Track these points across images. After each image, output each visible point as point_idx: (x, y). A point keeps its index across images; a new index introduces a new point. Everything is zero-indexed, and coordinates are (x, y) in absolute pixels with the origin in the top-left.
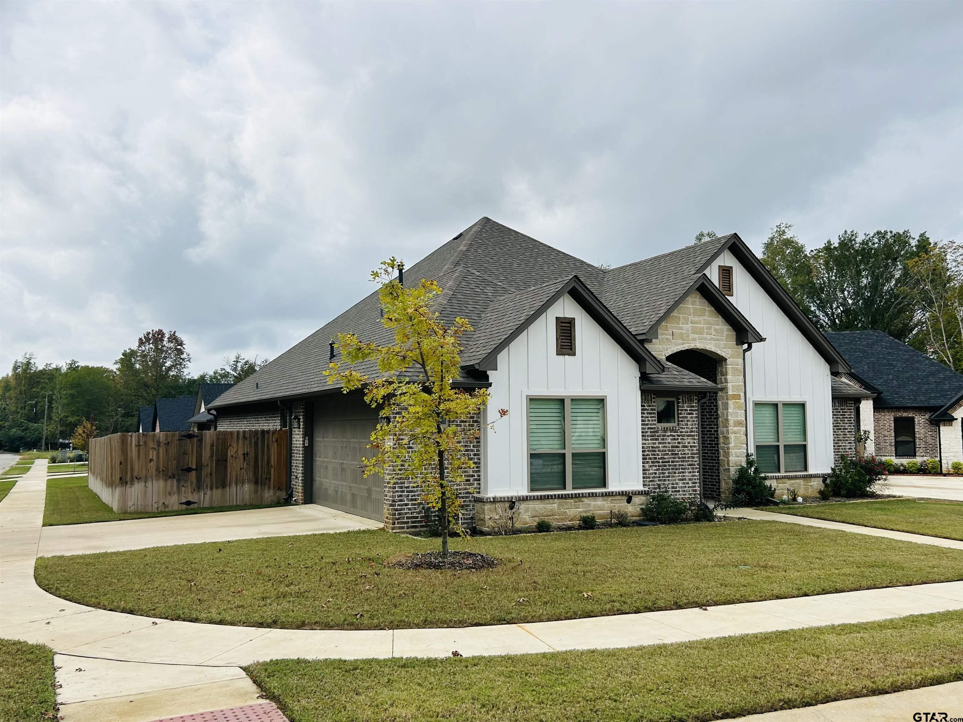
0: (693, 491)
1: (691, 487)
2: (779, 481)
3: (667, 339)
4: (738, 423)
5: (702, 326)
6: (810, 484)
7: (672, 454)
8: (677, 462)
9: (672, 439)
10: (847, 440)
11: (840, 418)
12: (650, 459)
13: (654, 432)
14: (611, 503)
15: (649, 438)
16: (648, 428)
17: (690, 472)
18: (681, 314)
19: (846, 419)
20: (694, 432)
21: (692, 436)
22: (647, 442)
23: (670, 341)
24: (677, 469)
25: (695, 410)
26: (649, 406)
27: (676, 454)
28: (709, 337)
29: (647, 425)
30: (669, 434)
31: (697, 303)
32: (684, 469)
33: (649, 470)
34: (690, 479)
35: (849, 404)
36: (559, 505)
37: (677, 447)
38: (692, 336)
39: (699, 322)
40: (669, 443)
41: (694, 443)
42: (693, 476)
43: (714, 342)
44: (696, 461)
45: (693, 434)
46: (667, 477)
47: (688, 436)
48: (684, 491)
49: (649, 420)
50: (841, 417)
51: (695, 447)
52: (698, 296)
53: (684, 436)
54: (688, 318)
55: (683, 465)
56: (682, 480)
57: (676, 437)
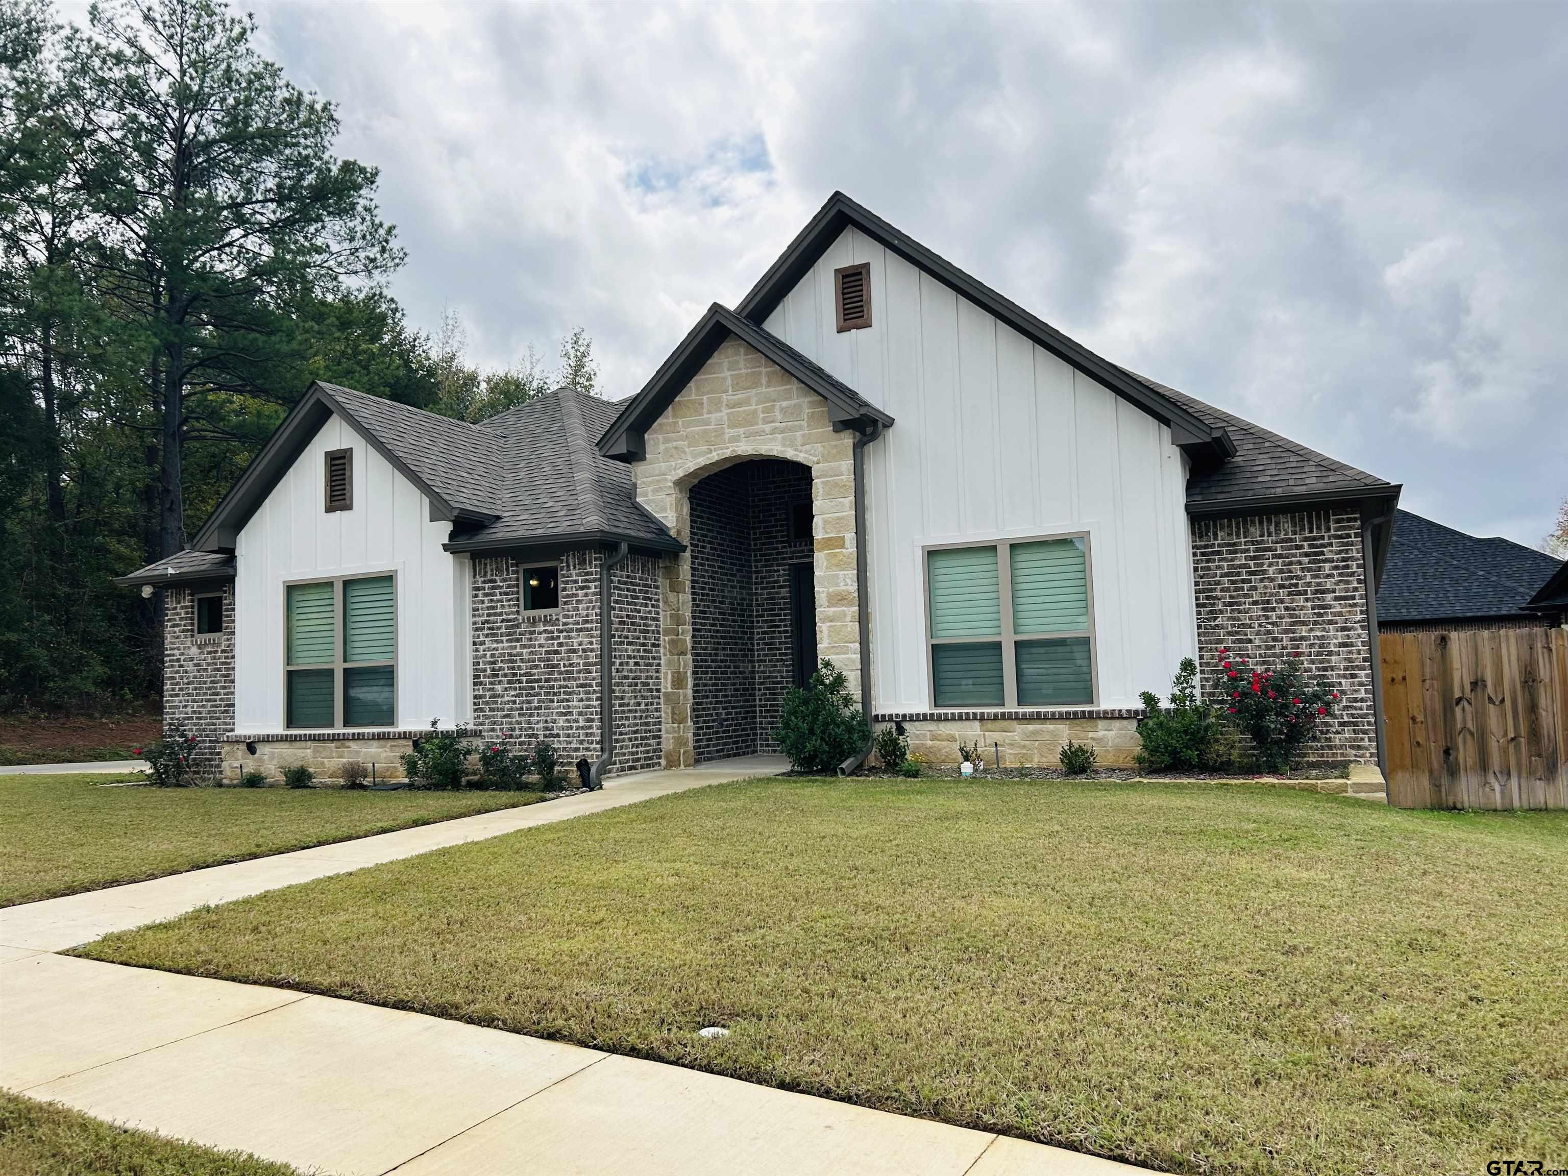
0: (587, 735)
1: (582, 728)
3: (676, 448)
4: (838, 599)
5: (753, 407)
7: (547, 666)
8: (556, 680)
9: (547, 639)
12: (505, 675)
13: (512, 627)
15: (505, 639)
16: (502, 621)
17: (581, 700)
18: (704, 394)
19: (1327, 565)
20: (592, 621)
21: (587, 630)
22: (500, 645)
23: (684, 452)
24: (555, 694)
25: (595, 580)
26: (504, 580)
27: (554, 666)
28: (767, 427)
29: (501, 614)
30: (542, 629)
31: (742, 365)
32: (570, 693)
33: (503, 696)
34: (580, 714)
36: (316, 751)
37: (557, 652)
38: (730, 432)
39: (747, 402)
40: (541, 646)
41: (591, 643)
42: (588, 707)
43: (780, 436)
44: (594, 679)
45: (589, 626)
46: (536, 708)
47: (580, 630)
48: (568, 736)
49: (503, 606)
51: (592, 650)
53: (572, 630)
54: (720, 399)
55: (566, 687)
56: (565, 714)
57: (556, 634)
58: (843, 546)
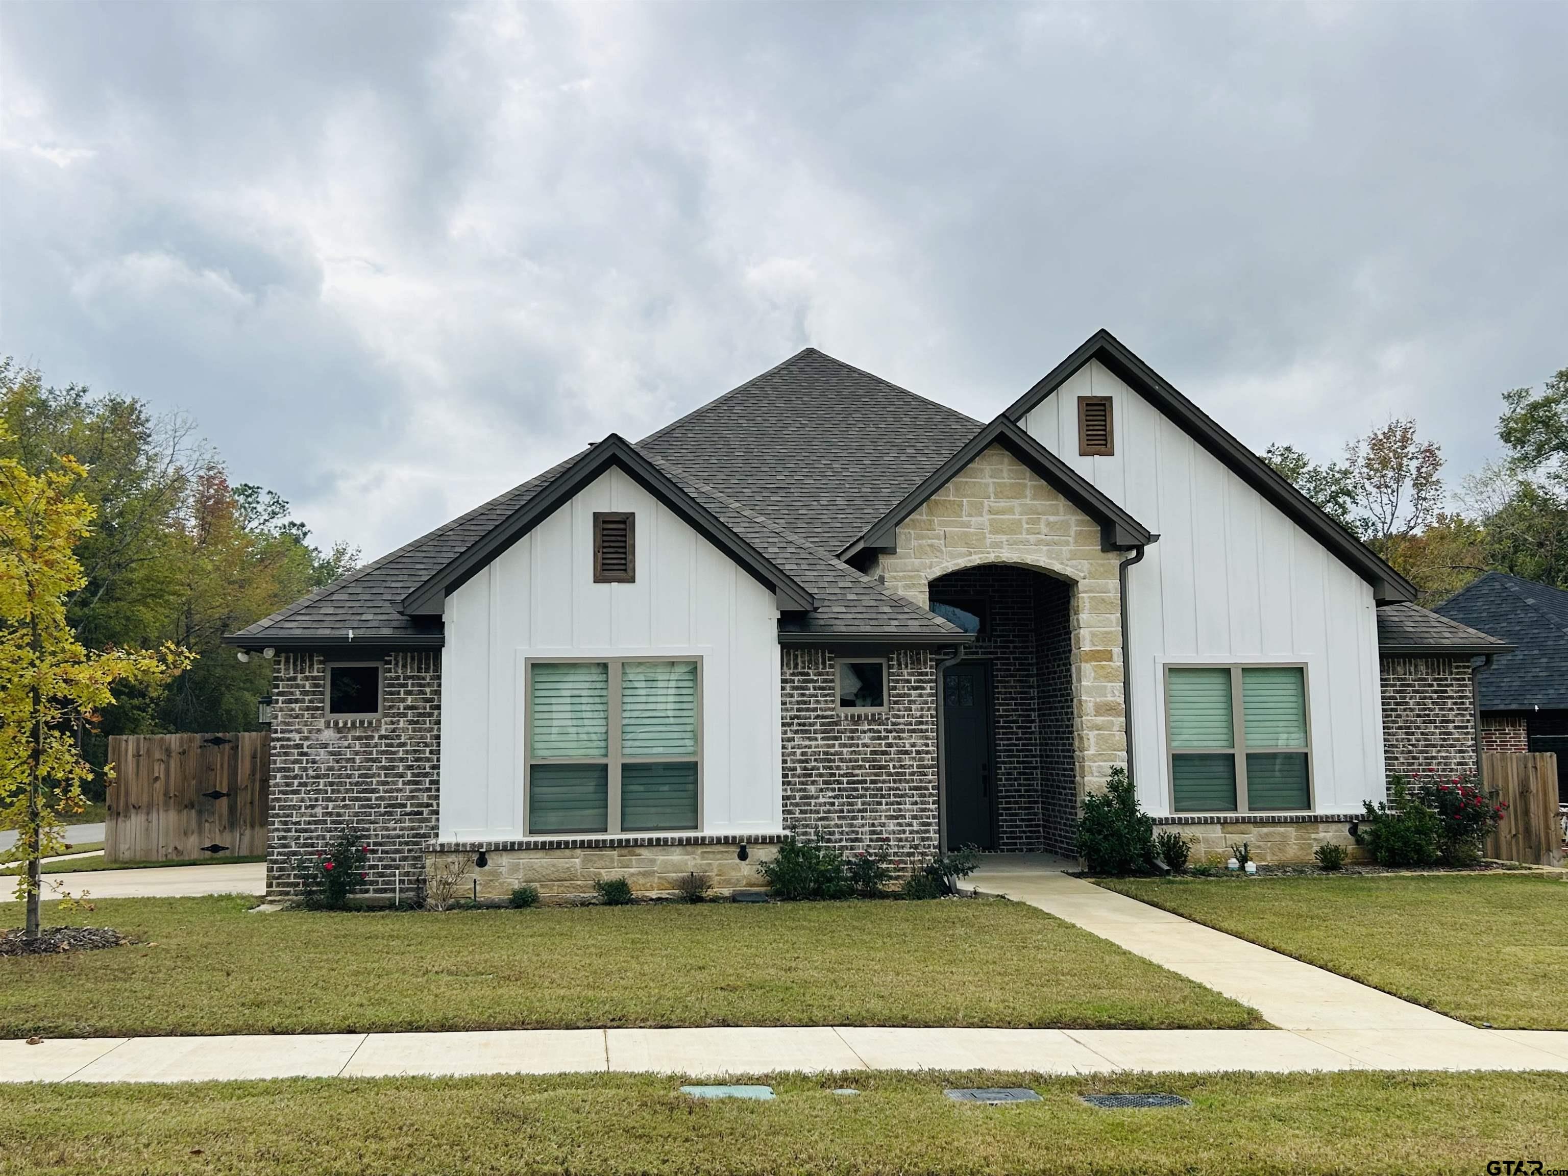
0: (923, 839)
1: (917, 832)
2: (1230, 828)
3: (931, 546)
4: (1105, 709)
5: (1017, 517)
6: (1313, 836)
7: (874, 767)
8: (884, 782)
9: (873, 738)
10: (1452, 746)
11: (1431, 698)
12: (821, 775)
13: (829, 724)
14: (703, 858)
15: (819, 736)
16: (817, 717)
17: (916, 803)
18: (965, 496)
19: (1449, 701)
20: (927, 723)
21: (921, 731)
22: (813, 743)
23: (941, 551)
24: (882, 796)
25: (930, 681)
26: (820, 674)
27: (881, 767)
28: (1032, 538)
29: (815, 710)
30: (866, 727)
31: (1005, 474)
32: (902, 796)
33: (817, 797)
34: (914, 817)
35: (1457, 667)
36: (586, 860)
37: (884, 753)
38: (990, 538)
39: (1011, 511)
40: (865, 745)
41: (927, 745)
42: (923, 810)
43: (1045, 548)
44: (930, 782)
45: (924, 727)
46: (859, 811)
47: (914, 731)
48: (900, 840)
49: (818, 702)
50: (1435, 695)
51: (927, 752)
52: (1006, 460)
53: (903, 731)
54: (982, 504)
55: (898, 789)
56: (897, 818)
57: (883, 734)
58: (1110, 659)
